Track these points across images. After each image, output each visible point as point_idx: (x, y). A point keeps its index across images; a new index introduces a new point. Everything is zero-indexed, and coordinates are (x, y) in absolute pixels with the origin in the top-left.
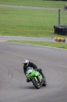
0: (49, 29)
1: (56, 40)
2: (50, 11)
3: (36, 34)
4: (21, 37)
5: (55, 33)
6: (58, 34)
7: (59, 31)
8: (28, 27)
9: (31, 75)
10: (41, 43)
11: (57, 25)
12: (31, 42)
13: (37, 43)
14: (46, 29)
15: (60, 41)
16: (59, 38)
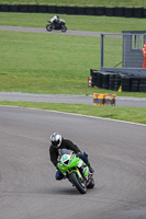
0: (81, 77)
1: (96, 100)
2: (83, 37)
3: (51, 88)
4: (20, 94)
5: (93, 85)
6: (100, 86)
7: (101, 81)
8: (35, 71)
9: (69, 165)
10: (64, 106)
11: (97, 68)
12: (41, 105)
13: (53, 106)
14: (73, 77)
15: (104, 101)
16: (101, 97)
